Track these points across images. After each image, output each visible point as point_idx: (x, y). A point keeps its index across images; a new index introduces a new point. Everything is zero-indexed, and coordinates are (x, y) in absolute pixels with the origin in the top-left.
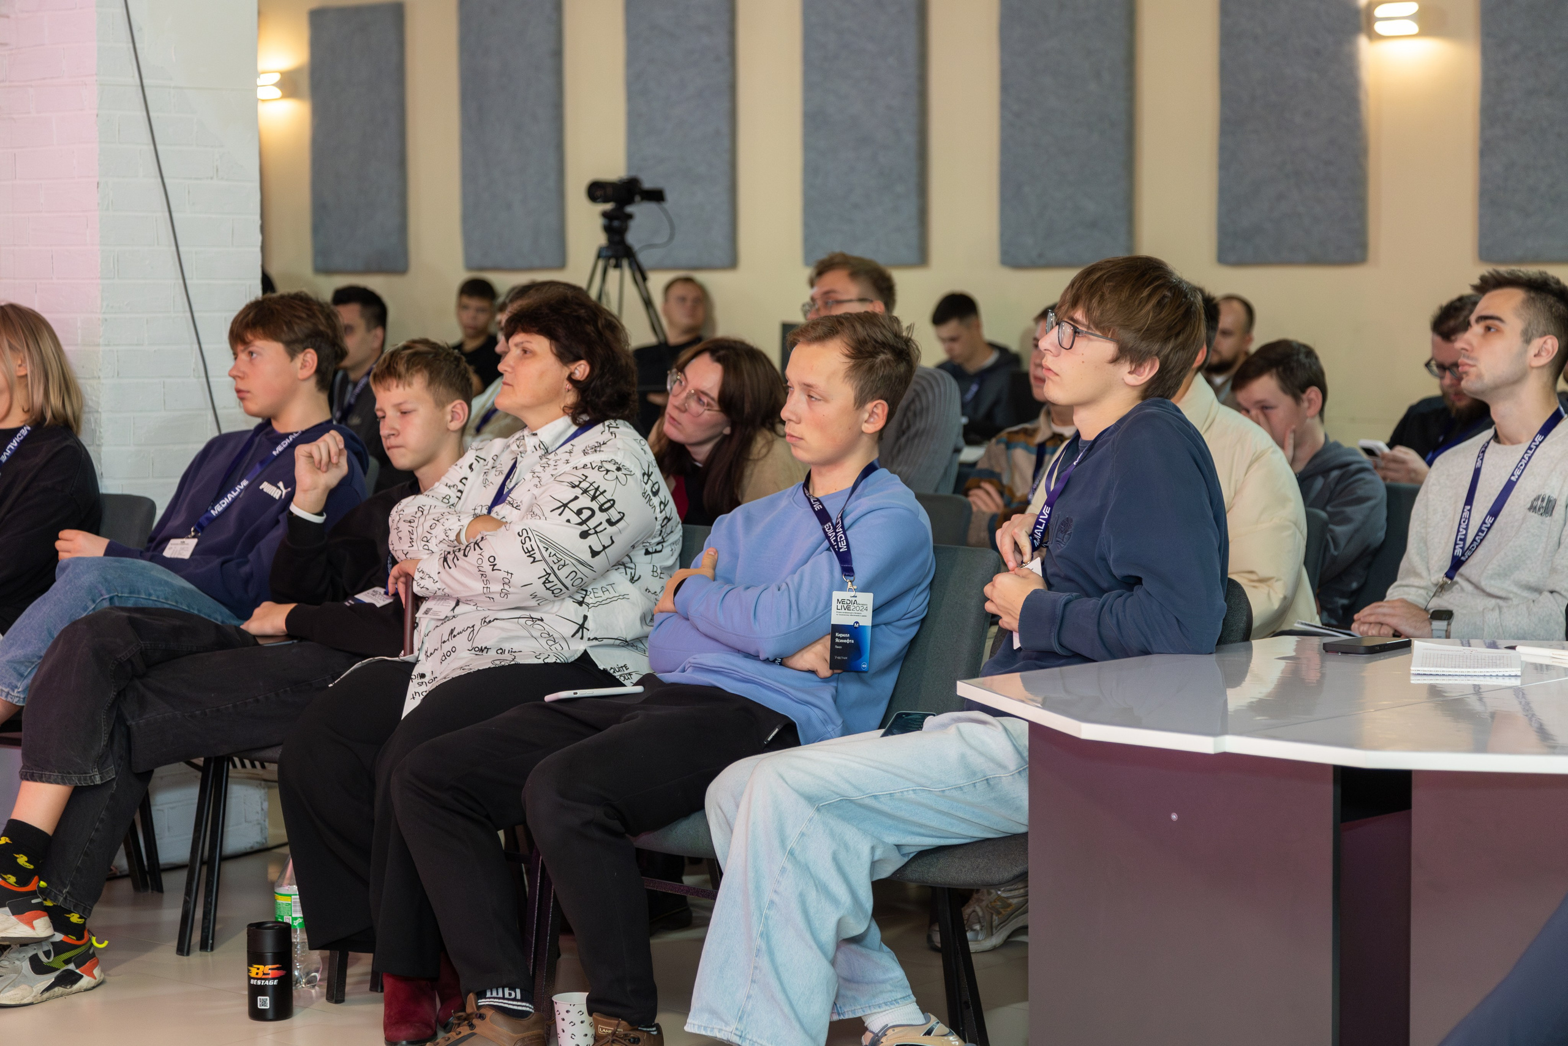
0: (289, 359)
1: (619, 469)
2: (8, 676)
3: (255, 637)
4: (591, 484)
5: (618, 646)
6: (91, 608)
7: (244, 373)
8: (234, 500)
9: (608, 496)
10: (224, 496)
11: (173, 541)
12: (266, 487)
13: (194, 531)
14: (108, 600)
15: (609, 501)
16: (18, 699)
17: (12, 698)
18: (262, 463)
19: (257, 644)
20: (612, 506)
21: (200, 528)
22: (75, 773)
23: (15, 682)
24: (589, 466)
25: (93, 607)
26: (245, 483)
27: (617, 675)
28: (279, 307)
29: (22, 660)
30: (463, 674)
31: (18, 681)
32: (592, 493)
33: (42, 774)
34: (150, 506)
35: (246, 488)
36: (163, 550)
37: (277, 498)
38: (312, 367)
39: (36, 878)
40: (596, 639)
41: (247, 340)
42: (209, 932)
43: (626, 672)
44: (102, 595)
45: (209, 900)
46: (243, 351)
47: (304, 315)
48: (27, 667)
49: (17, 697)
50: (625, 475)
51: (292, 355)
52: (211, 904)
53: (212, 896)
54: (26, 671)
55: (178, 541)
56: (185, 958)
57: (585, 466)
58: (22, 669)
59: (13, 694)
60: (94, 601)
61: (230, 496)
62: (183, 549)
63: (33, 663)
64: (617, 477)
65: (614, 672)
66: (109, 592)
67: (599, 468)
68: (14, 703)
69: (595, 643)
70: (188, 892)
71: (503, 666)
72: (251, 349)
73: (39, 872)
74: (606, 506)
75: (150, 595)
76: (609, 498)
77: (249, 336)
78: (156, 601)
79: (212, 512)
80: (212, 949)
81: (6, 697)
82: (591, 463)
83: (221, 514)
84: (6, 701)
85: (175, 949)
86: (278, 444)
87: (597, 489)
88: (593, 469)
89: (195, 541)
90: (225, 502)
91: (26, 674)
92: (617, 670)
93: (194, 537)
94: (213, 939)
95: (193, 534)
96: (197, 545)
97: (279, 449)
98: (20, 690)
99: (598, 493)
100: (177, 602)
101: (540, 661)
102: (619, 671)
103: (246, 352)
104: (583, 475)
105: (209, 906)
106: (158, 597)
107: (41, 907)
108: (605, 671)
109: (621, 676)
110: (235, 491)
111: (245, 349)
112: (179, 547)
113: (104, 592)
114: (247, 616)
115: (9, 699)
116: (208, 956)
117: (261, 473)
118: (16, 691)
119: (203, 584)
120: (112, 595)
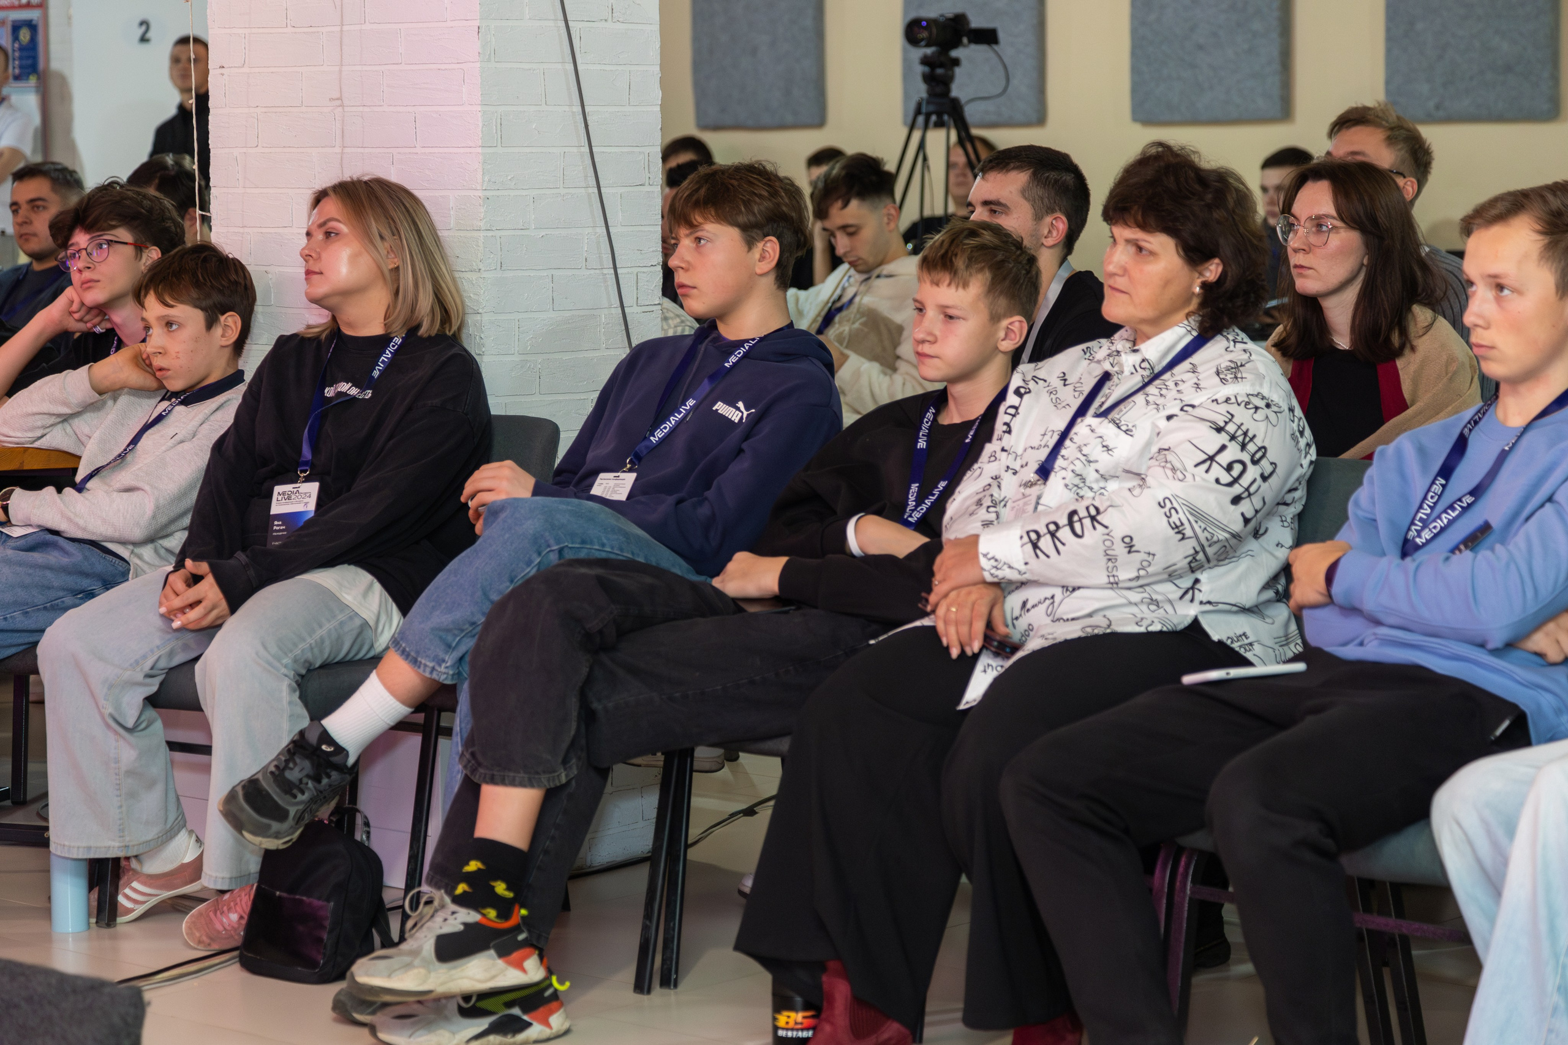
0: (746, 249)
1: (1268, 406)
2: (432, 648)
3: (735, 600)
4: (1239, 427)
5: (1236, 613)
6: (536, 562)
7: (688, 262)
8: (679, 424)
9: (1259, 442)
10: (666, 419)
11: (602, 475)
12: (721, 407)
13: (629, 463)
14: (557, 552)
15: (1260, 449)
16: (445, 676)
17: (438, 675)
18: (712, 378)
19: (741, 610)
20: (1264, 456)
21: (638, 459)
22: (544, 772)
23: (441, 655)
24: (1233, 400)
25: (538, 560)
26: (691, 402)
27: (1235, 646)
28: (735, 183)
29: (451, 626)
30: (1046, 645)
31: (447, 653)
32: (1240, 439)
33: (504, 776)
34: (552, 431)
35: (694, 408)
36: (591, 486)
37: (736, 421)
38: (772, 261)
39: (517, 907)
40: (1209, 603)
41: (695, 223)
42: (671, 964)
43: (1246, 641)
44: (549, 546)
45: (672, 924)
46: (687, 236)
47: (765, 194)
48: (455, 636)
49: (445, 673)
50: (1275, 412)
51: (750, 244)
52: (674, 930)
53: (675, 919)
54: (454, 640)
55: (611, 475)
56: (645, 998)
57: (1227, 400)
58: (450, 638)
59: (439, 670)
60: (539, 554)
61: (673, 420)
62: (617, 485)
63: (462, 630)
64: (1267, 417)
65: (1232, 642)
66: (558, 542)
67: (1246, 405)
68: (441, 680)
69: (1208, 607)
70: (648, 916)
71: (1097, 636)
72: (699, 234)
73: (520, 900)
74: (1258, 456)
75: (603, 545)
76: (1260, 445)
77: (698, 218)
78: (610, 552)
79: (652, 438)
80: (676, 986)
81: (431, 673)
82: (1236, 397)
83: (662, 441)
84: (430, 679)
85: (632, 986)
86: (731, 354)
87: (1245, 434)
88: (1239, 405)
89: (633, 475)
90: (668, 425)
91: (454, 644)
92: (1236, 639)
93: (630, 470)
94: (677, 972)
95: (628, 466)
96: (636, 480)
97: (733, 359)
98: (448, 664)
99: (1247, 439)
100: (633, 554)
101: (1142, 630)
102: (1238, 640)
103: (692, 237)
104: (1228, 412)
105: (672, 932)
106: (612, 548)
107: (526, 943)
108: (1221, 643)
109: (1240, 647)
110: (679, 413)
111: (691, 234)
112: (612, 483)
113: (552, 542)
114: (718, 571)
115: (435, 676)
116: (670, 995)
117: (712, 391)
118: (443, 665)
119: (658, 532)
120: (562, 545)
